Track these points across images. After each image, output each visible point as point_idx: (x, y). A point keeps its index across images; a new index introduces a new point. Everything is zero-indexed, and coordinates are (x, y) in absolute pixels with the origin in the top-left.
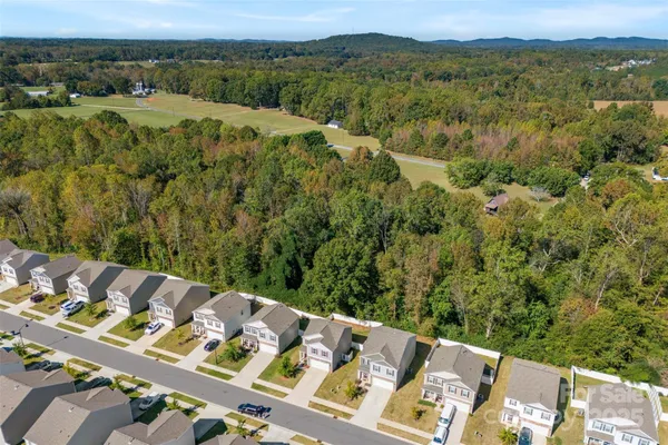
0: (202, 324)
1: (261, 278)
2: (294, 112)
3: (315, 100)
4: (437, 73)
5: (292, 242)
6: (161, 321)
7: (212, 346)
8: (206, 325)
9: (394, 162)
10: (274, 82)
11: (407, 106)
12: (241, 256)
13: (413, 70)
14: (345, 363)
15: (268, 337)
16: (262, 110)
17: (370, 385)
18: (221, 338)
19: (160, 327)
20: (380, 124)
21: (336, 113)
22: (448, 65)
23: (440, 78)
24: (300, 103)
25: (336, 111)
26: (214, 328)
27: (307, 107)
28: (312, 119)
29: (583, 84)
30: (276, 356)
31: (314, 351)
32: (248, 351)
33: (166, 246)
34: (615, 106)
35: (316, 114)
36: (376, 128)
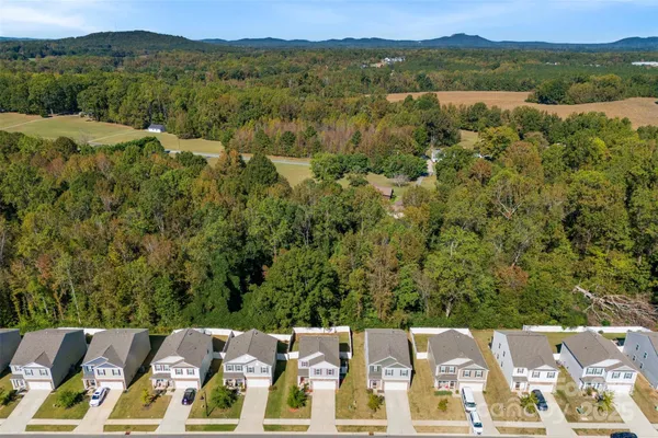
0: (168, 376)
1: (193, 307)
2: (99, 117)
3: (127, 102)
4: (231, 72)
5: (224, 261)
6: (104, 385)
7: (189, 398)
8: (173, 375)
9: (271, 163)
10: (65, 86)
11: (238, 106)
12: (165, 287)
13: (204, 69)
14: (344, 375)
15: (257, 370)
16: (55, 118)
17: (382, 391)
18: (195, 385)
19: (106, 392)
20: (211, 126)
21: (154, 116)
22: (235, 64)
23: (234, 77)
24: (107, 107)
25: (154, 113)
26: (185, 375)
27: (117, 111)
28: (126, 124)
29: (362, 80)
30: (270, 389)
31: (318, 372)
32: (235, 391)
33: (51, 292)
34: (410, 98)
35: (131, 119)
36: (208, 130)
